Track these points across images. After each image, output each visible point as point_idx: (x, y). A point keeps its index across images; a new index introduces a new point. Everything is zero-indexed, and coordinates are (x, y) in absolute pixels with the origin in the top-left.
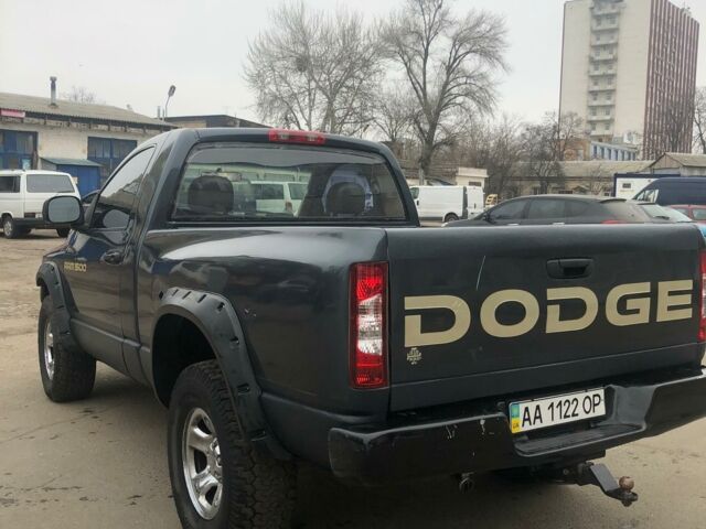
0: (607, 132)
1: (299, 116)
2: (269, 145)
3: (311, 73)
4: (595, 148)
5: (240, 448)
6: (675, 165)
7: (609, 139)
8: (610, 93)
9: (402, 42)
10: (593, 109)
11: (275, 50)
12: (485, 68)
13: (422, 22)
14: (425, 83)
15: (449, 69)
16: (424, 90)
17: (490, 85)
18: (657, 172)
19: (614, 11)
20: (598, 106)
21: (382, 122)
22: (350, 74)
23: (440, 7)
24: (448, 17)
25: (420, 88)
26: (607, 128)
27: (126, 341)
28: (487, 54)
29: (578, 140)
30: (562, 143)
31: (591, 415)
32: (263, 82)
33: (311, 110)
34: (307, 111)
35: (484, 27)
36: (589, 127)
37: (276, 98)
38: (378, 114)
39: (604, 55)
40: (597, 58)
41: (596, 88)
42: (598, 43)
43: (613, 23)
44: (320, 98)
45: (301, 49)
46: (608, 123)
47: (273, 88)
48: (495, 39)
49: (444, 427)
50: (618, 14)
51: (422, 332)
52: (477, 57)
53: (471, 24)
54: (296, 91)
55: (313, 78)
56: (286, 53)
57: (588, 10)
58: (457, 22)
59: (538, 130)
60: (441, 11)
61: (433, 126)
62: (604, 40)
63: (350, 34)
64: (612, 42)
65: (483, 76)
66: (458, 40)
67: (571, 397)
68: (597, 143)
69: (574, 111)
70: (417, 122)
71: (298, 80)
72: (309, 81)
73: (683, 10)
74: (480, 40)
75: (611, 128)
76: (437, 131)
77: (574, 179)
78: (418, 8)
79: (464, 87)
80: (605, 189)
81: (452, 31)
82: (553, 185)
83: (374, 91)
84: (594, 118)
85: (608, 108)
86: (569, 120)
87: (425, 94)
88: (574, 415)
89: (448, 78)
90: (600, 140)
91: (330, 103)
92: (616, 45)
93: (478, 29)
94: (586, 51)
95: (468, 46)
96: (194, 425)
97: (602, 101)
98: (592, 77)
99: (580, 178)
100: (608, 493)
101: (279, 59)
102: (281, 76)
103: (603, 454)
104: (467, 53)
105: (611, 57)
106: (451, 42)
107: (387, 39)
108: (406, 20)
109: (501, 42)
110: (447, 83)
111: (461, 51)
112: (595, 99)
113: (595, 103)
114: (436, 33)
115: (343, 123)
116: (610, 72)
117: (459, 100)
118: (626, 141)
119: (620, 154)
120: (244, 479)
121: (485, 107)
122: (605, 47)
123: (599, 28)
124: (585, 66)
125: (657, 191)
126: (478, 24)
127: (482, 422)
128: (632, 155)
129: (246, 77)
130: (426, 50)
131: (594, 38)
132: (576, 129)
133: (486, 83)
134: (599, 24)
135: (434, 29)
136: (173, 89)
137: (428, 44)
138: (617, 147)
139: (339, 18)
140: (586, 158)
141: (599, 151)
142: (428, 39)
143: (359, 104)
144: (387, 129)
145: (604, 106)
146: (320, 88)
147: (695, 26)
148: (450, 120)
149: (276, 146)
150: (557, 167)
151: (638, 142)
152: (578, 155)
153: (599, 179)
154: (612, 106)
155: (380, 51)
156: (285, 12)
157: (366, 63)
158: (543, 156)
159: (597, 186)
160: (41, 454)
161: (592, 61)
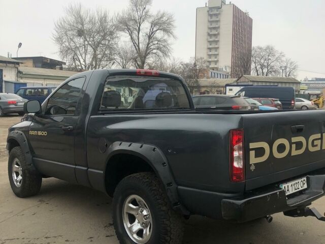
0: (216, 66)
1: (80, 57)
2: (137, 76)
3: (85, 38)
4: (212, 73)
5: (164, 211)
6: (247, 81)
7: (217, 69)
8: (217, 49)
9: (128, 24)
10: (210, 56)
11: (67, 26)
12: (166, 37)
13: (137, 15)
14: (139, 43)
15: (150, 37)
16: (138, 46)
17: (168, 45)
18: (239, 84)
19: (218, 13)
20: (212, 55)
21: (119, 61)
22: (104, 38)
23: (145, 8)
24: (149, 14)
25: (136, 45)
26: (216, 64)
27: (77, 167)
28: (166, 31)
29: (204, 69)
30: (198, 71)
31: (303, 188)
32: (62, 41)
33: (86, 55)
34: (84, 55)
35: (165, 19)
36: (208, 64)
37: (69, 49)
38: (116, 57)
39: (214, 32)
40: (211, 33)
41: (211, 47)
42: (211, 26)
43: (217, 17)
44: (90, 49)
45: (80, 26)
46: (216, 62)
47: (67, 44)
48: (169, 24)
49: (266, 196)
50: (219, 14)
51: (255, 157)
52: (162, 32)
53: (159, 17)
54: (78, 46)
55: (86, 40)
56: (73, 28)
57: (206, 12)
58: (152, 16)
59: (187, 65)
60: (145, 10)
61: (143, 63)
62: (214, 25)
63: (103, 20)
64: (217, 26)
65: (165, 41)
66: (154, 24)
67: (297, 181)
68: (212, 71)
69: (203, 57)
70: (136, 61)
71: (79, 41)
72: (84, 41)
73: (246, 13)
74: (163, 24)
75: (217, 64)
76: (145, 65)
77: (204, 87)
78: (135, 9)
79: (156, 45)
80: (217, 91)
81: (151, 20)
82: (195, 90)
83: (115, 46)
84: (210, 60)
85: (216, 55)
86: (201, 61)
87: (139, 48)
88: (298, 189)
89: (149, 41)
90: (213, 70)
91: (95, 51)
92: (219, 27)
93: (162, 19)
94: (206, 30)
95: (158, 27)
96: (129, 203)
97: (213, 52)
98: (209, 42)
99: (206, 87)
100: (319, 219)
101: (69, 30)
102: (71, 38)
103: (310, 204)
104: (157, 30)
105: (217, 33)
106: (150, 25)
107: (121, 23)
108: (129, 14)
109: (173, 26)
110: (148, 44)
111: (155, 29)
112: (210, 51)
113: (210, 53)
114: (143, 21)
115: (101, 61)
116: (217, 39)
117: (155, 51)
118: (224, 70)
119: (222, 76)
120: (167, 224)
121: (166, 54)
122: (214, 28)
123: (212, 20)
124: (206, 37)
125: (244, 92)
126: (162, 17)
127: (278, 193)
128: (227, 76)
129: (54, 39)
130: (139, 28)
131: (209, 24)
132: (204, 65)
133: (166, 44)
134: (211, 18)
135: (142, 19)
136: (20, 45)
137: (140, 26)
138: (220, 72)
139: (98, 12)
140: (208, 78)
141: (213, 74)
142: (140, 23)
143: (109, 52)
144: (121, 64)
145: (214, 55)
146: (90, 45)
147: (251, 20)
148: (150, 60)
149: (139, 77)
150: (197, 82)
151: (229, 70)
152: (205, 76)
153: (215, 87)
154: (218, 55)
155: (118, 28)
156: (71, 8)
157: (111, 33)
158: (190, 77)
159: (214, 90)
160: (33, 222)
161: (209, 35)
